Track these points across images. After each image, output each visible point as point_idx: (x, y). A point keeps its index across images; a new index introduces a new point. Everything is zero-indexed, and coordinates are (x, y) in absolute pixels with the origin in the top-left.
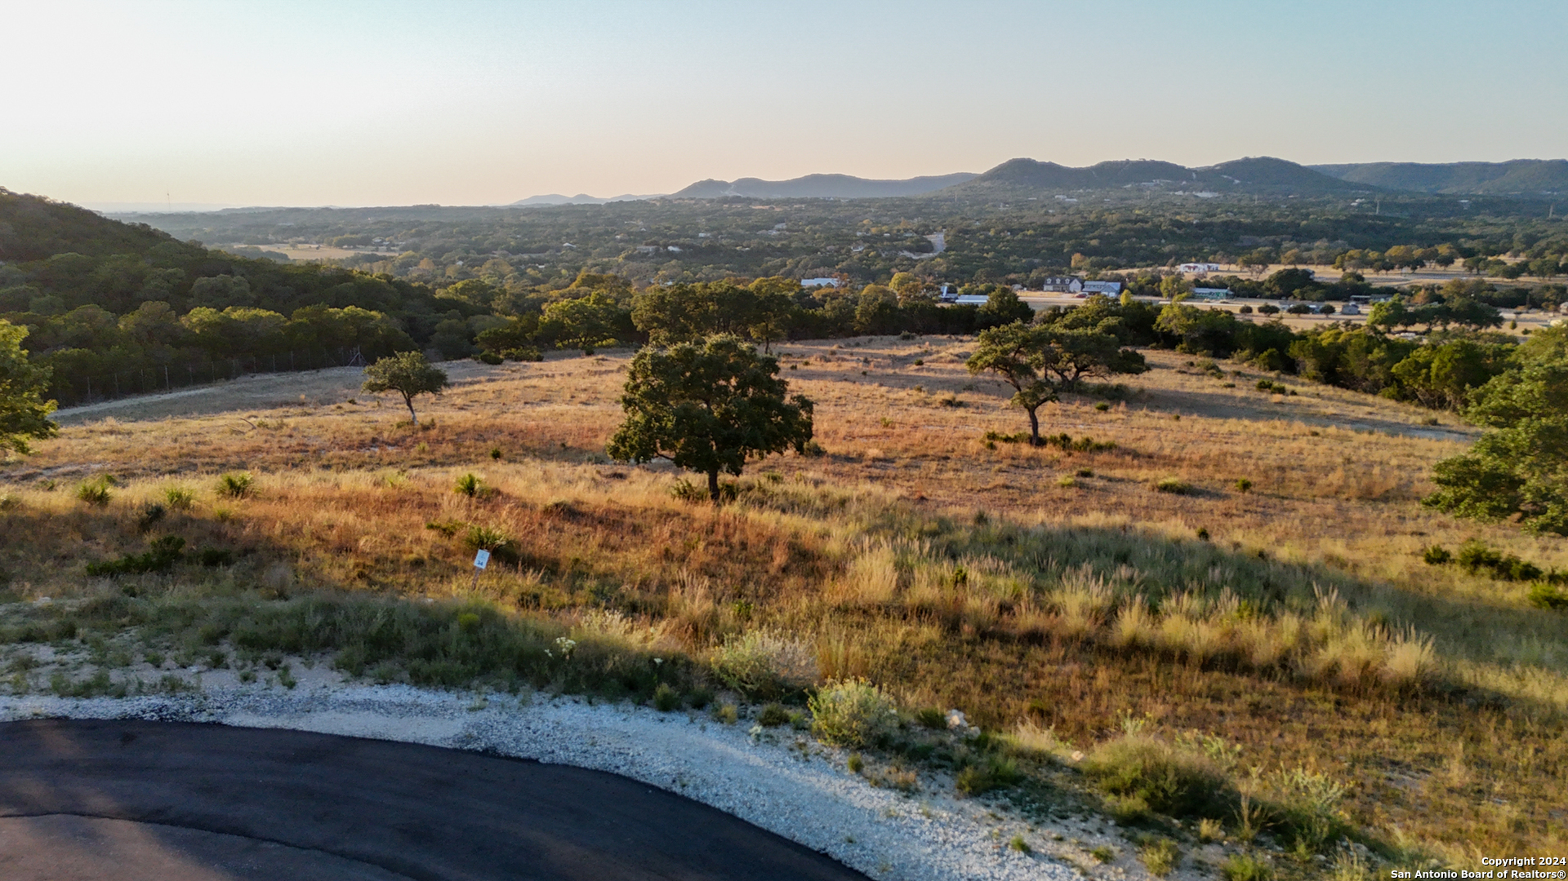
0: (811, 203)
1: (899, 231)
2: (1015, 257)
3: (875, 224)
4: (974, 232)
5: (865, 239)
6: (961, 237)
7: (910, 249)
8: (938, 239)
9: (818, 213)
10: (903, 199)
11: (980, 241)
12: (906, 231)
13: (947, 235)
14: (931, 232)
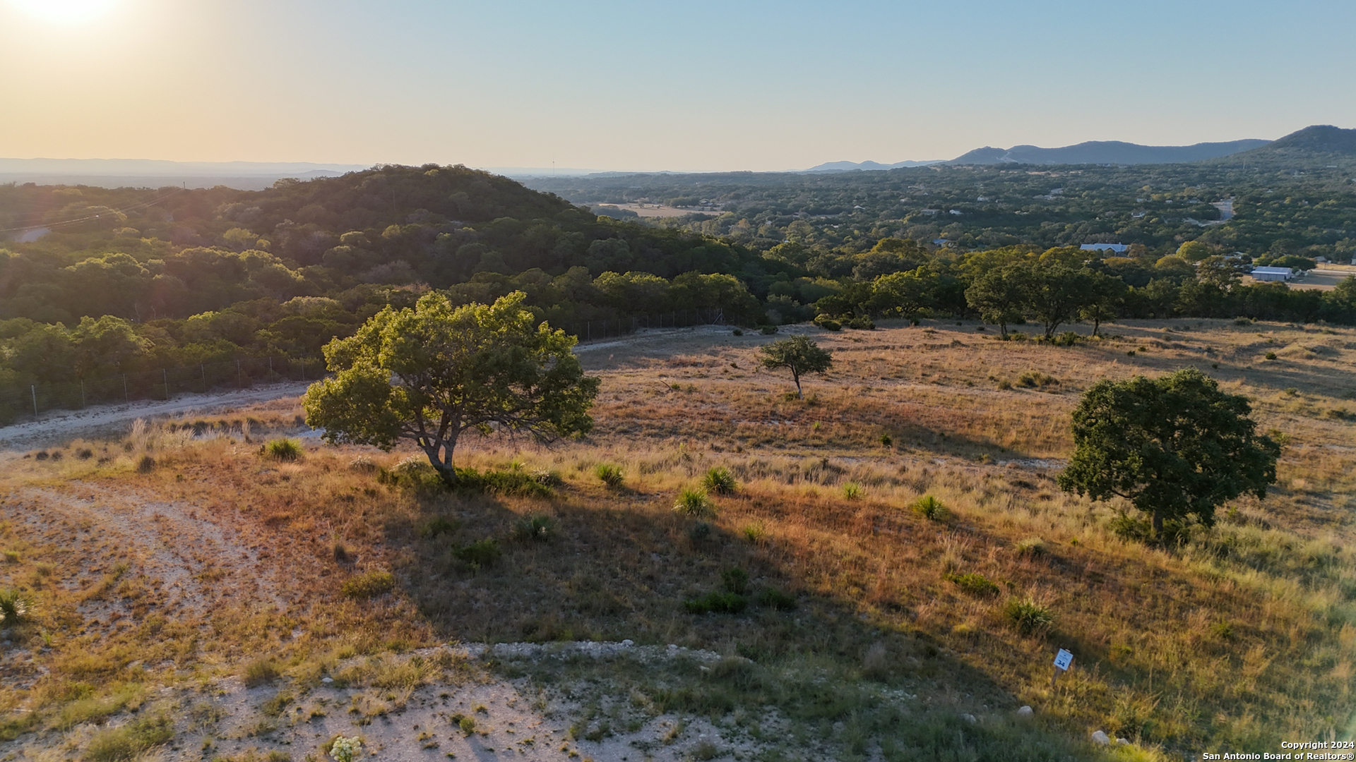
0: (1088, 169)
1: (1183, 197)
2: (1314, 227)
3: (1157, 190)
4: (1268, 200)
5: (1146, 206)
6: (1251, 205)
7: (1194, 216)
8: (1226, 207)
9: (1096, 179)
10: (1184, 166)
11: (1274, 210)
12: (1190, 198)
13: (1236, 203)
14: (1218, 200)
